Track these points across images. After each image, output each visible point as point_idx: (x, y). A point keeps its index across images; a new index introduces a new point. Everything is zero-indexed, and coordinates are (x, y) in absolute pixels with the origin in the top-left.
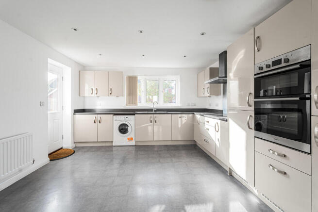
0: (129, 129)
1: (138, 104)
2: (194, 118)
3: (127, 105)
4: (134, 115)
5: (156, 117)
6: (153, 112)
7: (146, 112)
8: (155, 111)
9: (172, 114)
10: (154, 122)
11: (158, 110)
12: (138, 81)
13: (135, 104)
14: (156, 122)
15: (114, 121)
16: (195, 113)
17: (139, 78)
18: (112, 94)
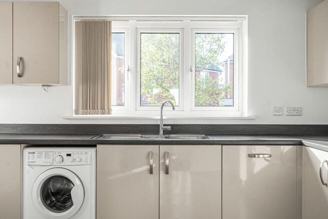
0: (76, 194)
1: (113, 108)
2: (302, 160)
3: (77, 112)
4: (95, 146)
5: (166, 155)
6: (160, 138)
7: (138, 137)
8: (166, 132)
9: (222, 143)
10: (162, 173)
11: (176, 129)
12: (113, 36)
13: (103, 108)
14: (167, 172)
15: (26, 167)
16: (305, 142)
17: (115, 27)
18: (25, 76)
